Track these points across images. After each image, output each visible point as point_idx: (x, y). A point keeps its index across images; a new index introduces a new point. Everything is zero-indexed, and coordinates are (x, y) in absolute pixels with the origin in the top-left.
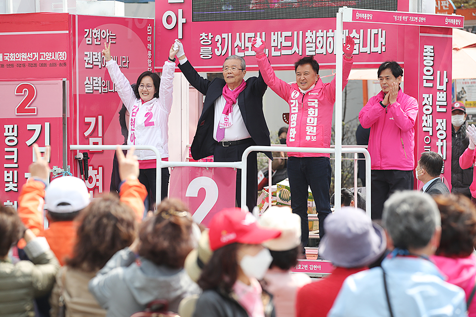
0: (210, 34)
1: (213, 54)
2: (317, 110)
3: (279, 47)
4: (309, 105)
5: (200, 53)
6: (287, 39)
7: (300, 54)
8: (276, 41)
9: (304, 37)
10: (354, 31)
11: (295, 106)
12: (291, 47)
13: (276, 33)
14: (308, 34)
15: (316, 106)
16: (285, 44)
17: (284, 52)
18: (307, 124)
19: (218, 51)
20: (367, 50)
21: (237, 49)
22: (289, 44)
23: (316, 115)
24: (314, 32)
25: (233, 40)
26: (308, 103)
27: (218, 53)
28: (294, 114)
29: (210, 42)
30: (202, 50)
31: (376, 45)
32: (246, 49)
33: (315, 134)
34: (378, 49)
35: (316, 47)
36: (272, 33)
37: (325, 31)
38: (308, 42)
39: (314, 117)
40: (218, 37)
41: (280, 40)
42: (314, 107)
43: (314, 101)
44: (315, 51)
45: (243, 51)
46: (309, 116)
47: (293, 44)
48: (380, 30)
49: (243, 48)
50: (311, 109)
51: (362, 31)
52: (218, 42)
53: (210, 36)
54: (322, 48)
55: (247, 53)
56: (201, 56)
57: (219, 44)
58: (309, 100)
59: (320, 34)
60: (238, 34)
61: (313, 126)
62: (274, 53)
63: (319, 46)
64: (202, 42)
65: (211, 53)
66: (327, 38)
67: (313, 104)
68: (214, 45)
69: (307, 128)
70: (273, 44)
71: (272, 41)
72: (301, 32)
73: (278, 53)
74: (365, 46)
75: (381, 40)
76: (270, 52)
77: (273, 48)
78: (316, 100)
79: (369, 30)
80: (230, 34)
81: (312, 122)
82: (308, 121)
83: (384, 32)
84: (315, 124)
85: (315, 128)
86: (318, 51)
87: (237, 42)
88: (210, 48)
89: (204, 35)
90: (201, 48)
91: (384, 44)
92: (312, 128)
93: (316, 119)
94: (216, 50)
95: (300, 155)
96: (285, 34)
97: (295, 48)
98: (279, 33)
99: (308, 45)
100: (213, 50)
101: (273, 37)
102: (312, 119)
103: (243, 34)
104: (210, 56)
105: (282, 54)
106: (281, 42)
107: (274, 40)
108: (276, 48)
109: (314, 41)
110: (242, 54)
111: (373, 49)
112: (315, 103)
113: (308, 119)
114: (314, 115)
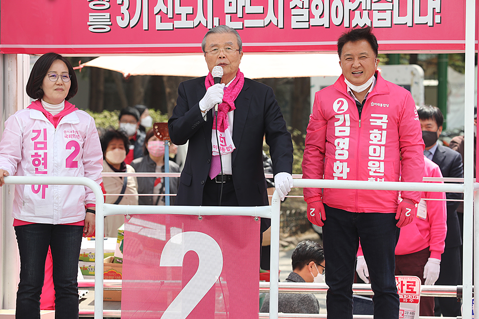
1: (113, 24)
2: (384, 133)
3: (240, 15)
4: (372, 124)
5: (88, 23)
6: (255, 1)
7: (281, 25)
8: (234, 4)
11: (343, 125)
12: (262, 15)
15: (385, 126)
16: (250, 9)
17: (249, 23)
18: (370, 158)
19: (122, 19)
20: (407, 20)
21: (158, 17)
22: (259, 9)
23: (384, 142)
25: (152, 2)
26: (371, 120)
27: (122, 23)
28: (344, 137)
29: (107, 5)
30: (91, 19)
31: (423, 12)
32: (177, 17)
33: (383, 175)
34: (428, 20)
35: (311, 16)
38: (296, 7)
39: (380, 146)
41: (241, 2)
42: (380, 128)
43: (381, 118)
44: (309, 21)
45: (171, 20)
47: (265, 10)
49: (170, 15)
50: (376, 131)
52: (122, 4)
54: (321, 16)
55: (177, 24)
56: (91, 29)
57: (124, 9)
58: (372, 115)
61: (379, 161)
63: (317, 13)
64: (91, 5)
65: (110, 23)
66: (332, 1)
67: (378, 123)
68: (114, 10)
69: (370, 163)
70: (227, 9)
71: (226, 4)
73: (238, 25)
74: (402, 12)
75: (434, 4)
76: (222, 22)
77: (228, 17)
78: (385, 117)
81: (377, 154)
82: (371, 152)
84: (382, 158)
85: (382, 164)
86: (313, 22)
87: (160, 6)
88: (107, 15)
90: (90, 14)
91: (438, 10)
92: (377, 163)
93: (383, 148)
94: (119, 18)
95: (357, 209)
97: (270, 16)
99: (294, 12)
100: (112, 18)
102: (378, 148)
104: (108, 28)
105: (245, 26)
106: (244, 7)
107: (230, 3)
108: (234, 17)
109: (306, 5)
110: (168, 26)
111: (419, 20)
112: (383, 121)
113: (371, 148)
114: (381, 141)
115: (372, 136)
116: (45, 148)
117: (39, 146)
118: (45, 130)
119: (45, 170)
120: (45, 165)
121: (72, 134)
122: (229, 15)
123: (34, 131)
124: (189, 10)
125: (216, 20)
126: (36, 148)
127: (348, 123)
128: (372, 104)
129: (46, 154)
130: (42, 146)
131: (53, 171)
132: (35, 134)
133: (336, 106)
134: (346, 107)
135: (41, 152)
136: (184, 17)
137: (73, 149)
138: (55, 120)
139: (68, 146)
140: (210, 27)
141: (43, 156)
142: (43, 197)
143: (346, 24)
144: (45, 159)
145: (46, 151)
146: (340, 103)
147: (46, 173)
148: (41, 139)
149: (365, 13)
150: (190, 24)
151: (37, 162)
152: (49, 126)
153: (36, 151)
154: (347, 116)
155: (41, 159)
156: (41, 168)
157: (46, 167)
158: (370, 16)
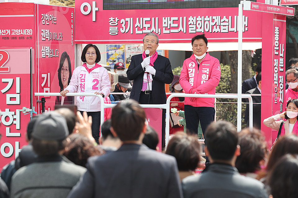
0: (116, 18)
2: (208, 75)
3: (169, 27)
4: (203, 72)
5: (109, 31)
6: (174, 22)
7: (185, 32)
9: (187, 20)
11: (192, 72)
12: (178, 28)
13: (166, 18)
15: (208, 73)
16: (173, 25)
19: (123, 29)
22: (176, 25)
24: (195, 17)
25: (134, 22)
26: (202, 71)
27: (122, 31)
28: (192, 77)
29: (117, 24)
30: (110, 29)
32: (144, 28)
35: (197, 28)
36: (164, 18)
37: (203, 17)
38: (191, 24)
40: (123, 20)
41: (169, 22)
42: (206, 74)
43: (207, 70)
44: (196, 30)
45: (142, 30)
46: (202, 79)
47: (179, 26)
49: (141, 28)
50: (204, 75)
52: (122, 23)
53: (117, 20)
54: (201, 28)
55: (144, 32)
56: (110, 33)
57: (123, 25)
58: (203, 69)
59: (199, 18)
60: (138, 19)
62: (165, 31)
63: (199, 27)
64: (110, 24)
65: (118, 31)
66: (205, 21)
67: (205, 72)
70: (164, 25)
71: (163, 23)
72: (185, 18)
73: (168, 32)
75: (245, 23)
76: (162, 30)
77: (164, 28)
78: (208, 69)
79: (235, 17)
80: (132, 19)
82: (202, 83)
86: (198, 30)
87: (137, 24)
88: (117, 28)
89: (112, 19)
90: (110, 27)
94: (121, 29)
95: (197, 106)
96: (173, 19)
97: (181, 28)
98: (169, 18)
99: (190, 26)
100: (119, 29)
101: (164, 21)
102: (205, 81)
103: (141, 18)
104: (117, 33)
105: (171, 32)
106: (170, 24)
107: (165, 22)
108: (166, 28)
109: (195, 23)
110: (140, 32)
112: (207, 71)
114: (206, 79)
115: (203, 77)
116: (84, 81)
117: (82, 80)
118: (85, 74)
119: (84, 90)
120: (84, 88)
121: (96, 76)
122: (165, 28)
123: (81, 75)
124: (149, 25)
125: (159, 29)
126: (81, 82)
128: (203, 64)
129: (84, 84)
130: (83, 80)
131: (87, 91)
132: (81, 76)
133: (190, 65)
134: (194, 66)
135: (83, 83)
136: (147, 28)
137: (96, 82)
138: (90, 71)
139: (94, 81)
140: (157, 32)
141: (83, 85)
142: (83, 101)
143: (211, 31)
144: (84, 86)
145: (84, 83)
146: (192, 64)
147: (84, 91)
148: (83, 78)
149: (218, 27)
151: (81, 87)
152: (87, 73)
153: (81, 83)
154: (194, 69)
155: (82, 86)
156: (83, 89)
157: (84, 89)
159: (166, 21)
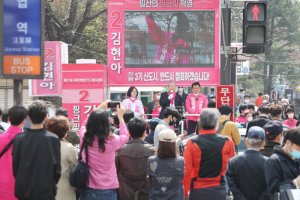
0: (133, 72)
1: (134, 80)
3: (164, 78)
4: (199, 102)
6: (167, 75)
7: (173, 80)
8: (162, 75)
9: (175, 74)
10: (196, 72)
12: (169, 78)
13: (162, 73)
14: (177, 73)
16: (166, 77)
17: (166, 80)
21: (145, 78)
23: (202, 106)
24: (179, 73)
25: (143, 75)
27: (136, 80)
29: (133, 75)
30: (129, 79)
31: (206, 78)
34: (207, 79)
35: (180, 78)
36: (161, 73)
37: (184, 73)
40: (136, 74)
41: (164, 75)
44: (180, 80)
48: (207, 72)
49: (148, 78)
51: (200, 73)
53: (133, 73)
55: (149, 80)
56: (129, 81)
57: (137, 76)
59: (182, 73)
60: (145, 73)
62: (161, 80)
63: (182, 78)
64: (129, 75)
66: (185, 75)
67: (201, 102)
68: (134, 77)
70: (161, 77)
71: (161, 75)
72: (173, 73)
73: (163, 80)
74: (201, 78)
75: (208, 76)
79: (203, 73)
80: (142, 73)
83: (209, 73)
87: (145, 76)
88: (133, 78)
89: (130, 73)
90: (129, 77)
91: (209, 77)
94: (135, 78)
96: (166, 73)
97: (171, 78)
98: (164, 73)
99: (176, 77)
101: (161, 74)
103: (148, 73)
104: (133, 81)
108: (162, 78)
109: (179, 76)
110: (147, 80)
111: (205, 79)
112: (202, 102)
113: (200, 108)
115: (200, 105)
118: (131, 103)
121: (137, 104)
123: (128, 104)
124: (152, 77)
125: (158, 79)
127: (194, 102)
133: (192, 99)
134: (194, 99)
135: (130, 108)
136: (151, 78)
137: (137, 108)
140: (157, 81)
143: (188, 80)
149: (193, 78)
150: (152, 80)
154: (194, 101)
158: (194, 78)
159: (162, 74)
